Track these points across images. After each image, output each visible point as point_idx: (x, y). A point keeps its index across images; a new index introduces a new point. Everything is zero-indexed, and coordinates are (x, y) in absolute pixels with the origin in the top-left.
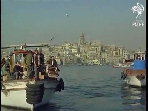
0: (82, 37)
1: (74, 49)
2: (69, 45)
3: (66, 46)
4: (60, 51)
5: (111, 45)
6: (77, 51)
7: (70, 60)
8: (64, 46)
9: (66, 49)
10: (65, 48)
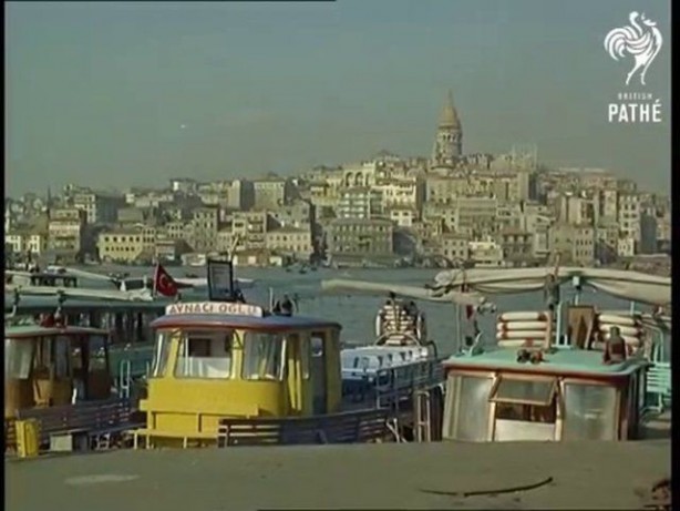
0: (449, 128)
1: (401, 186)
2: (379, 169)
3: (364, 172)
4: (334, 194)
5: (587, 170)
6: (413, 198)
7: (357, 239)
8: (355, 172)
9: (364, 184)
10: (359, 180)
